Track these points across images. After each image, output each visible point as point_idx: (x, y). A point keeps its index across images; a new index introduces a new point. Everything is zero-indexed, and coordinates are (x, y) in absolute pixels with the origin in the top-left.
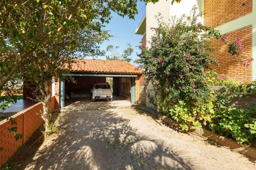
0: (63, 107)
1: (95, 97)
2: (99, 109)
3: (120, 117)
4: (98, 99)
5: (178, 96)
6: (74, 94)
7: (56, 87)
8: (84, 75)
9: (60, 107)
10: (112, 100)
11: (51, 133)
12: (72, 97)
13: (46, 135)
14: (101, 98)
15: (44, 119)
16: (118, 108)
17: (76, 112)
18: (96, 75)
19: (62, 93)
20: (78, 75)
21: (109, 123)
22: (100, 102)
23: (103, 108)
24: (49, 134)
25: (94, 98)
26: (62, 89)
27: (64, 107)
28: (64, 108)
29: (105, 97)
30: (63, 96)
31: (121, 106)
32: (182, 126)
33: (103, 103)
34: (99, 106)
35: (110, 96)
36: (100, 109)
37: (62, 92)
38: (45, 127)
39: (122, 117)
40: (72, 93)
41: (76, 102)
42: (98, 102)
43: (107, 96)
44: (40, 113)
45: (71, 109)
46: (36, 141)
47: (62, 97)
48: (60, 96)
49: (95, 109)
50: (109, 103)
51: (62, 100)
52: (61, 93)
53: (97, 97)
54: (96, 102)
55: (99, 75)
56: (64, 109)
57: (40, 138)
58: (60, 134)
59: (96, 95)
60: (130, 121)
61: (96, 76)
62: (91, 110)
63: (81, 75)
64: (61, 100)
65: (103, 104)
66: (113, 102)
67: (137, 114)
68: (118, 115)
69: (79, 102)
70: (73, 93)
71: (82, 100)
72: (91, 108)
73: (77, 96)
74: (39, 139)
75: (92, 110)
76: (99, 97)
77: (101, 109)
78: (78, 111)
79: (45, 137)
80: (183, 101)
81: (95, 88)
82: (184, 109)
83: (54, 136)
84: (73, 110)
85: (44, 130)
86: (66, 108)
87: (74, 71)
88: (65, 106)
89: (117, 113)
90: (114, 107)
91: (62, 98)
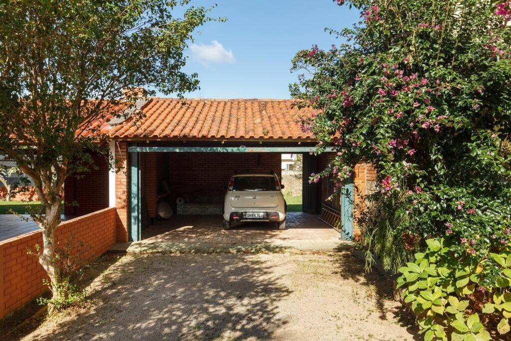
0: (138, 240)
1: (232, 215)
2: (231, 250)
3: (272, 280)
4: (240, 223)
5: (427, 222)
6: (185, 202)
7: (118, 183)
8: (186, 149)
9: (131, 240)
10: (283, 225)
11: (65, 306)
12: (181, 213)
13: (52, 309)
14: (247, 219)
15: (45, 267)
16: (291, 253)
17: (166, 255)
18: (220, 149)
19: (135, 201)
20: (171, 149)
21: (223, 294)
22: (247, 230)
23: (243, 249)
24: (59, 306)
25: (227, 216)
26: (134, 189)
27: (142, 239)
28: (138, 242)
29: (261, 214)
30: (136, 208)
31: (302, 248)
32: (426, 327)
33: (256, 234)
34: (235, 244)
35: (277, 215)
36: (235, 252)
37: (135, 198)
38: (49, 287)
39: (277, 282)
40: (180, 201)
41: (182, 229)
42: (241, 231)
43: (267, 214)
44: (34, 251)
45: (155, 247)
46: (27, 321)
47: (134, 212)
48: (130, 210)
49: (219, 250)
50: (273, 233)
51: (135, 219)
52: (133, 200)
53: (236, 214)
54: (235, 231)
55: (230, 149)
56: (138, 246)
57: (37, 314)
58: (82, 311)
59: (233, 210)
60: (291, 295)
61: (220, 153)
62: (208, 253)
63: (177, 150)
64: (133, 221)
65: (253, 236)
66: (285, 234)
67: (334, 275)
68: (270, 273)
69: (191, 227)
70: (182, 202)
71: (199, 221)
72: (209, 248)
73: (194, 209)
74: (34, 317)
75: (211, 253)
76: (241, 215)
77: (239, 251)
78: (171, 252)
79: (50, 313)
80: (443, 240)
81: (231, 188)
82: (440, 270)
83: (69, 314)
84: (160, 251)
85: (49, 295)
86: (145, 244)
87: (160, 138)
88: (143, 237)
89: (276, 266)
90: (277, 250)
91: (135, 214)
